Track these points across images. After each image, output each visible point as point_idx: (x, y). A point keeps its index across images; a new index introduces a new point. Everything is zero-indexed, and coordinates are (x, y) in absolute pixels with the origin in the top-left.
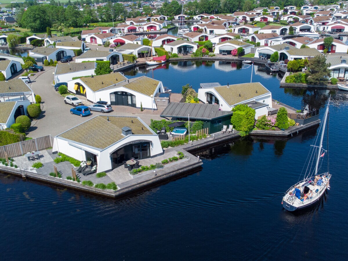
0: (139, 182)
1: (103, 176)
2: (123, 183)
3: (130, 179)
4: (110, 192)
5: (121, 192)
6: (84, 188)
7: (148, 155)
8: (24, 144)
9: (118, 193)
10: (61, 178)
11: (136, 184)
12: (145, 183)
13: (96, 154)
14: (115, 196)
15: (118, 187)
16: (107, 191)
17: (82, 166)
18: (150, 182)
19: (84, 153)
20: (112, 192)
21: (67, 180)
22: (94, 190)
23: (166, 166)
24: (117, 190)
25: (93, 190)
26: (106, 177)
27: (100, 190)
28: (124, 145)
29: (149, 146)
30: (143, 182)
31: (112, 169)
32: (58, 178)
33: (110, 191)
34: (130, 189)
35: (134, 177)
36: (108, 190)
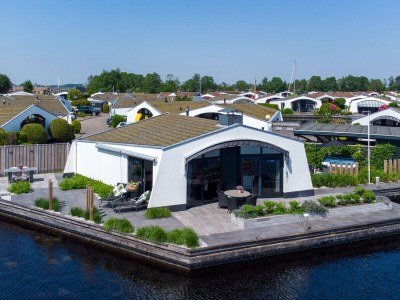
0: (263, 236)
1: (163, 216)
2: (215, 236)
3: (235, 229)
4: (177, 253)
5: (209, 257)
6: (108, 238)
7: (277, 190)
8: (12, 153)
9: (199, 259)
10: (58, 213)
11: (255, 242)
12: (280, 245)
13: (152, 159)
14: (191, 266)
15: (200, 241)
16: (169, 248)
17: (117, 195)
18: (295, 243)
19: (125, 161)
20: (182, 251)
21: (70, 217)
22: (133, 246)
23: (332, 212)
24: (197, 248)
25: (130, 245)
26: (169, 219)
27: (149, 245)
28: (222, 146)
29: (282, 166)
30: (275, 239)
31: (187, 207)
32: (52, 212)
33: (177, 250)
34: (237, 252)
35: (245, 225)
36: (171, 246)
